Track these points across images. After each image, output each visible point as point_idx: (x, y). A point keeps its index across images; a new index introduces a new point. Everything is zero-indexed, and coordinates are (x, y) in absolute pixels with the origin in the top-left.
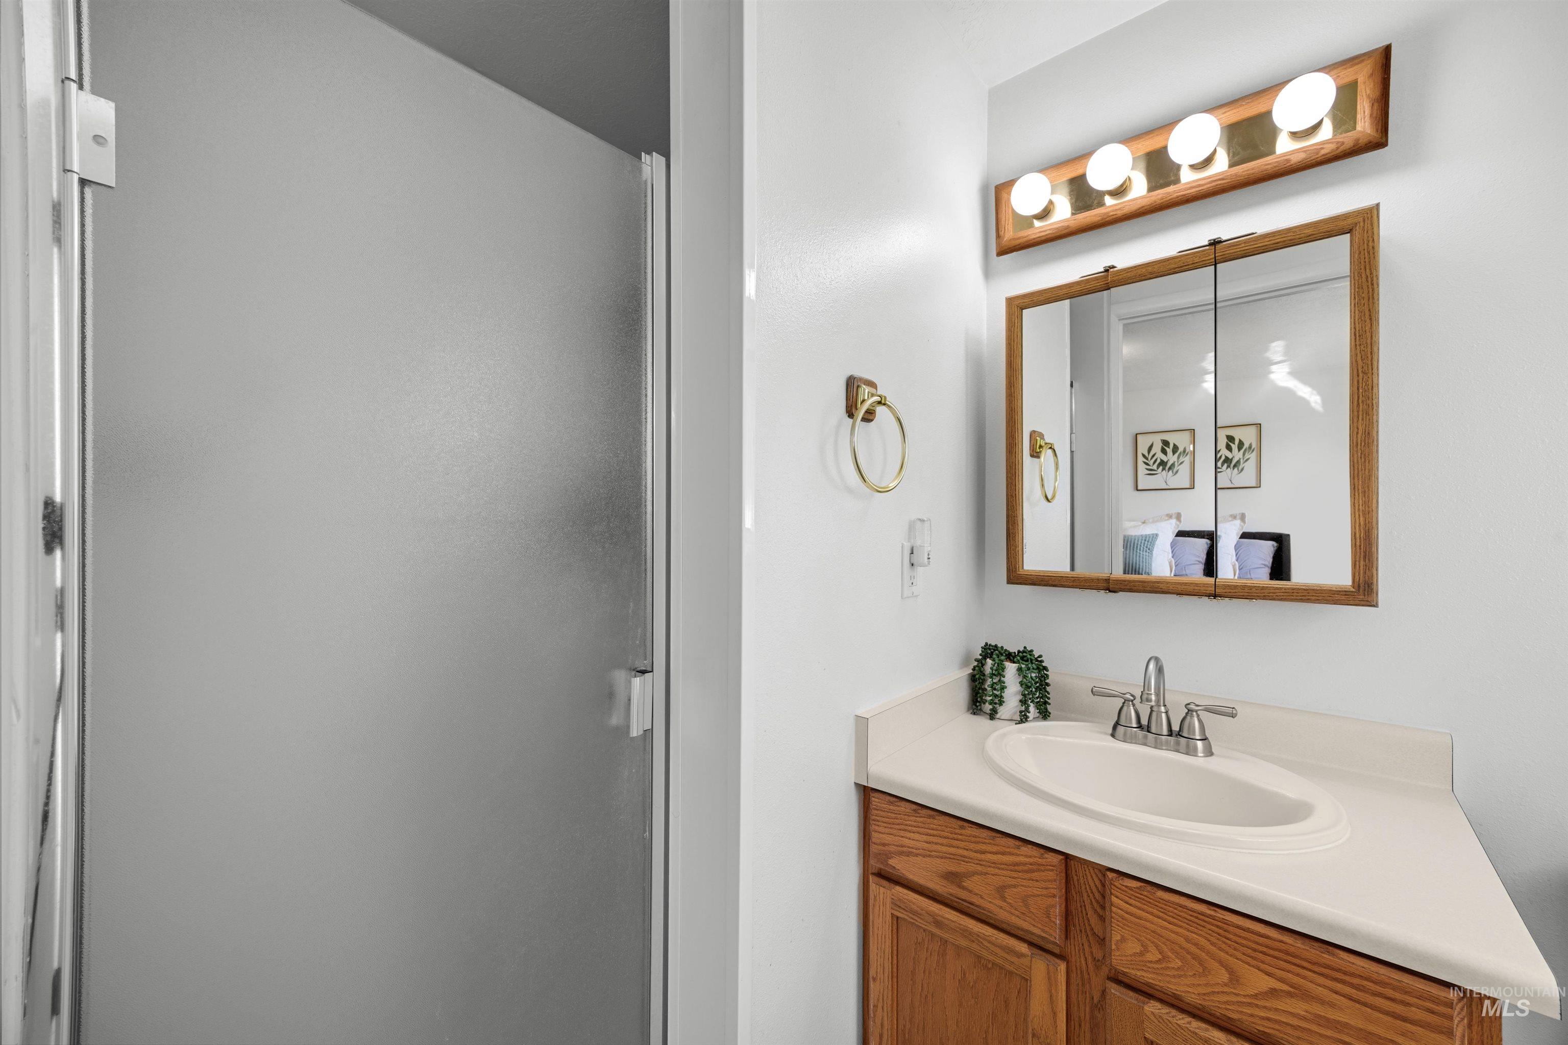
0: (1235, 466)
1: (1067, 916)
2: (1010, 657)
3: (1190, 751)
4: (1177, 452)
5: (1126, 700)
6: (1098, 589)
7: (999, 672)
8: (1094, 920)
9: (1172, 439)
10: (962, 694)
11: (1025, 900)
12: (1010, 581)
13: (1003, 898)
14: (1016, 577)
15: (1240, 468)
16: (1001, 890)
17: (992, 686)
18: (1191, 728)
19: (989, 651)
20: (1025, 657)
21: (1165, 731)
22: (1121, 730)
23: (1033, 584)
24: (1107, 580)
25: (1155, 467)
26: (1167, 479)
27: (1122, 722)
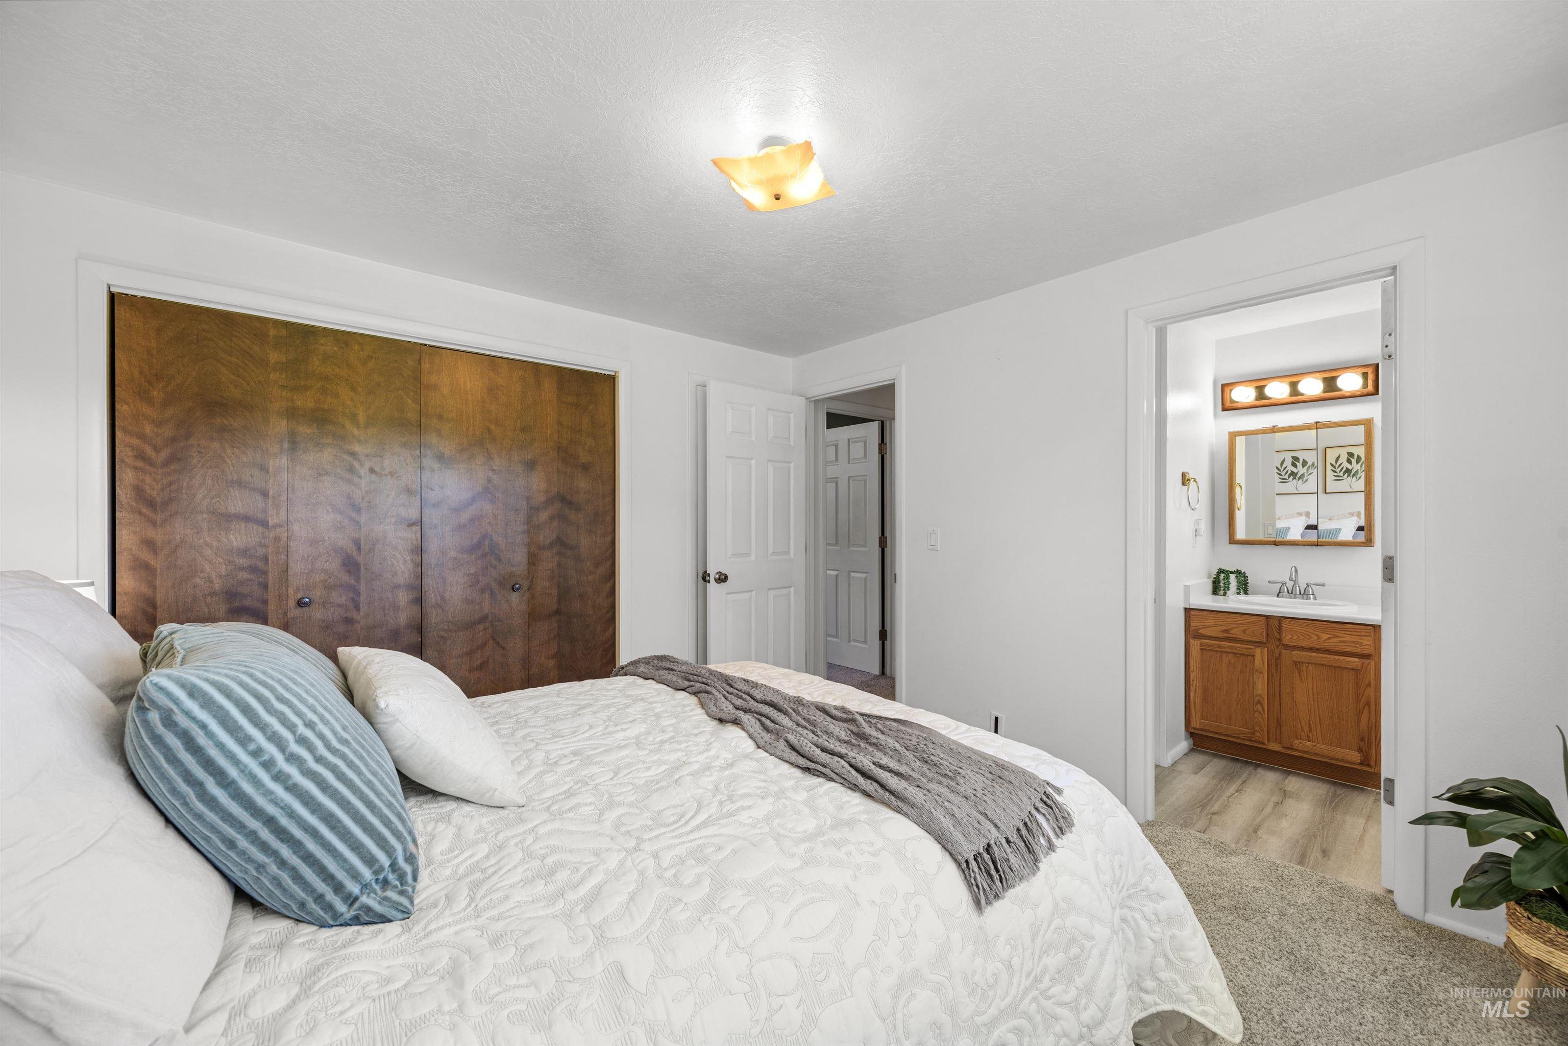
0: (1354, 475)
1: (1267, 635)
2: (1232, 573)
3: (1308, 598)
4: (1306, 465)
5: (1283, 584)
6: (1270, 545)
7: (1227, 578)
8: (1276, 634)
9: (1301, 456)
10: (1210, 587)
11: (1253, 632)
12: (1230, 543)
13: (1245, 633)
14: (1233, 541)
15: (1358, 476)
16: (1244, 631)
17: (1224, 584)
18: (1308, 591)
19: (1221, 571)
20: (1238, 573)
21: (1286, 592)
22: (1281, 594)
23: (1242, 544)
24: (1275, 541)
25: (1286, 477)
26: (1298, 485)
27: (1281, 591)
